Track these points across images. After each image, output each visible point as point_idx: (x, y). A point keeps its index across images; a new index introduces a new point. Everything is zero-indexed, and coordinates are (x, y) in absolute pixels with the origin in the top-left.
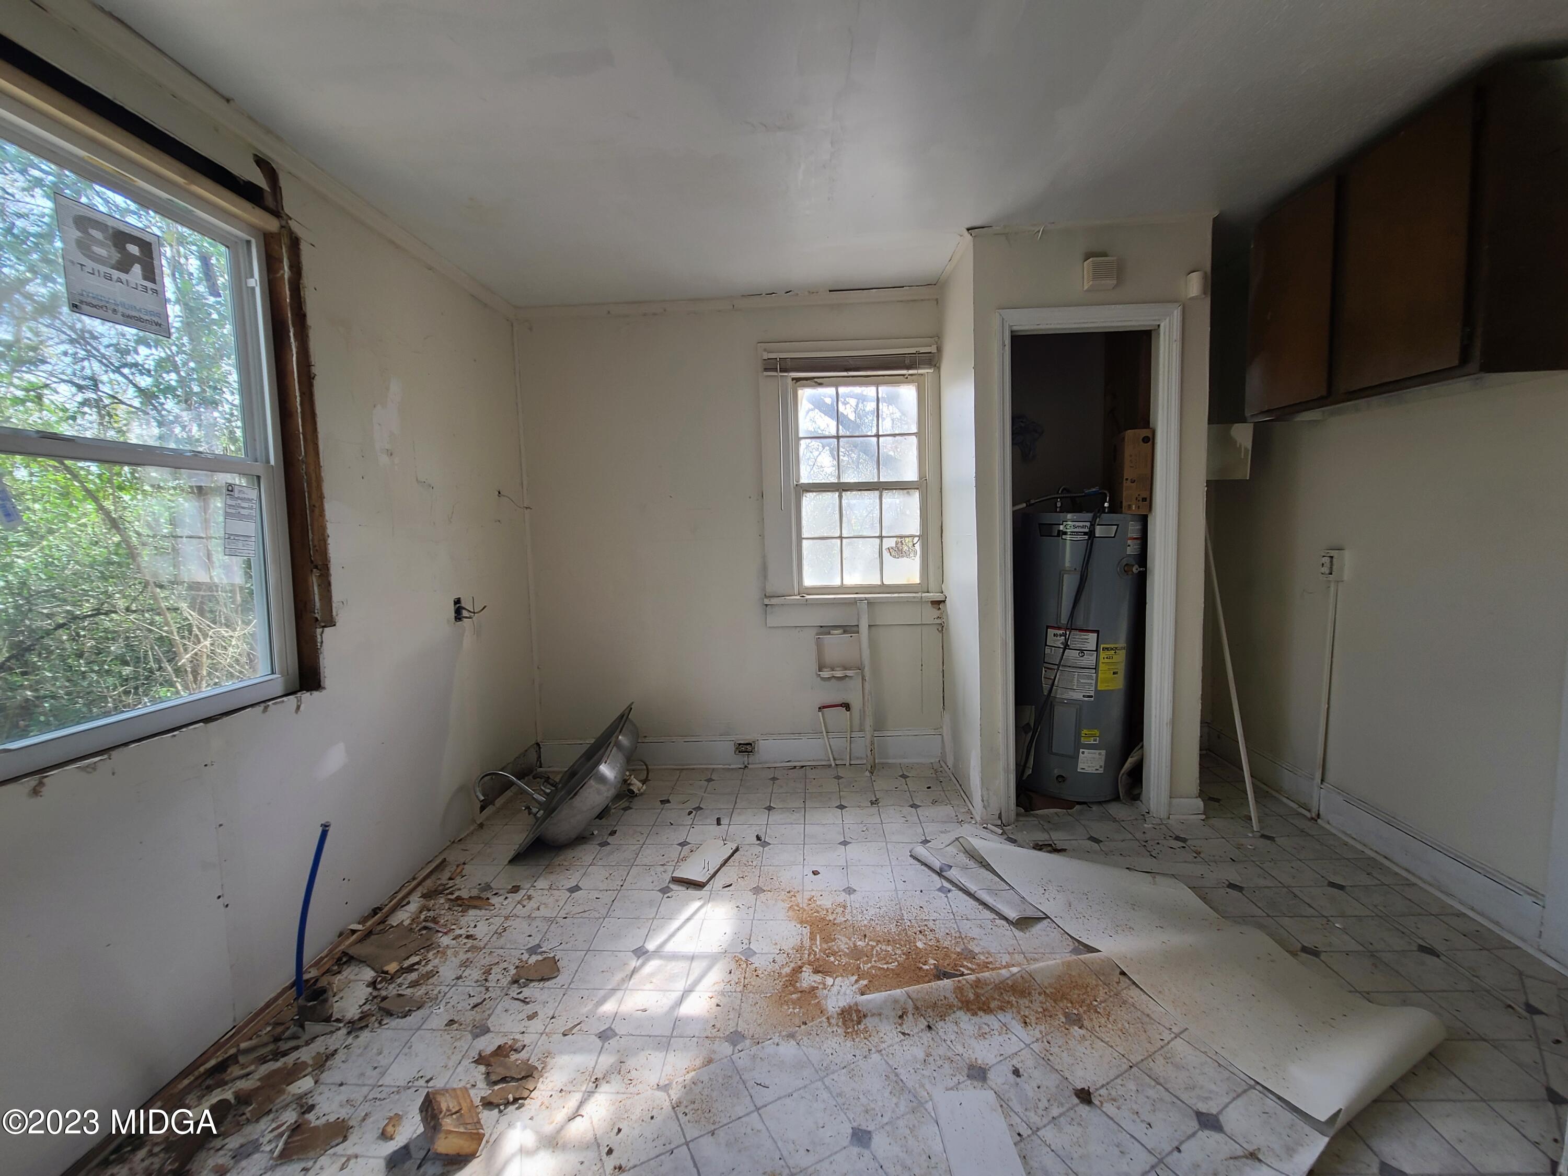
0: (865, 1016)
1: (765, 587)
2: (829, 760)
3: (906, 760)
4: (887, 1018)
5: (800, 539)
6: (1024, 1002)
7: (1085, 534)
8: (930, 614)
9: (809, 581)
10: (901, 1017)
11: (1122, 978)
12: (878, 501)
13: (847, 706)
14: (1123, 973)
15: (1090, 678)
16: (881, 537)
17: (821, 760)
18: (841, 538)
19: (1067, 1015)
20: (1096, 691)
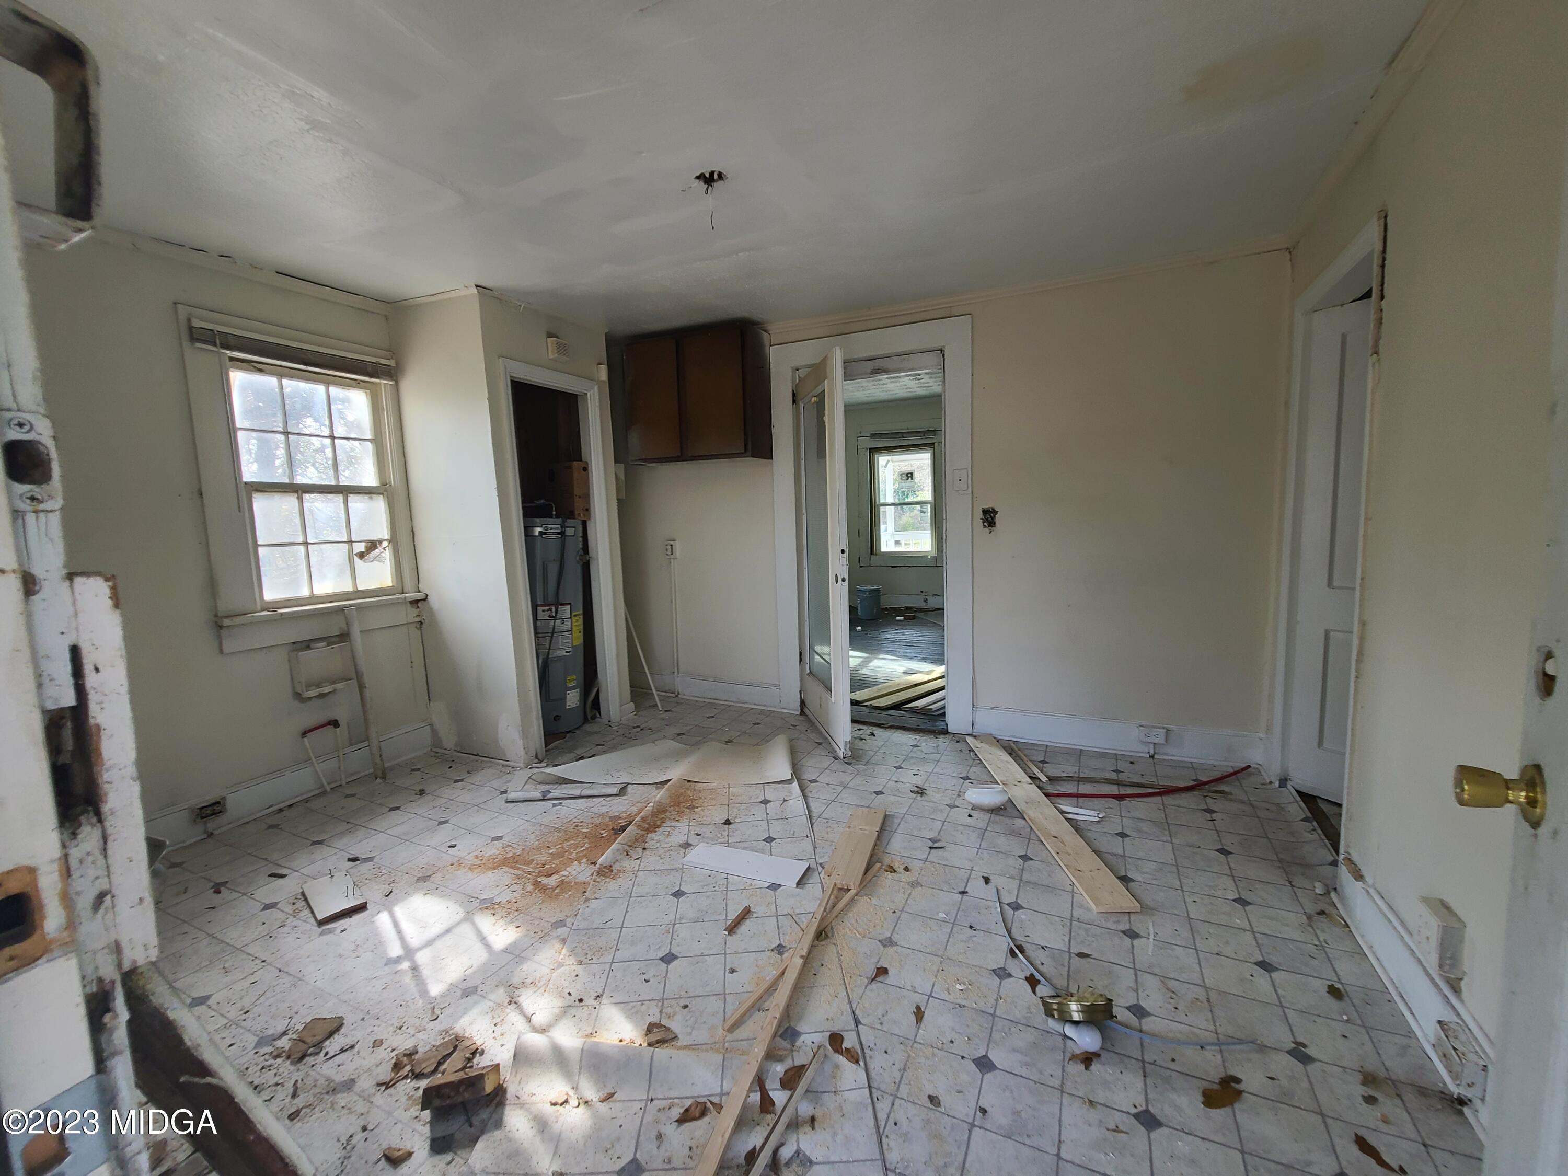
0: (611, 866)
1: (216, 607)
2: (323, 786)
3: (400, 760)
4: (621, 859)
5: (256, 546)
6: (668, 814)
7: (558, 533)
8: (410, 614)
9: (270, 594)
10: (627, 855)
11: (690, 783)
12: (342, 505)
13: (335, 724)
14: (689, 781)
15: (568, 638)
16: (350, 542)
17: (312, 791)
18: (306, 544)
19: (688, 808)
20: (573, 647)
